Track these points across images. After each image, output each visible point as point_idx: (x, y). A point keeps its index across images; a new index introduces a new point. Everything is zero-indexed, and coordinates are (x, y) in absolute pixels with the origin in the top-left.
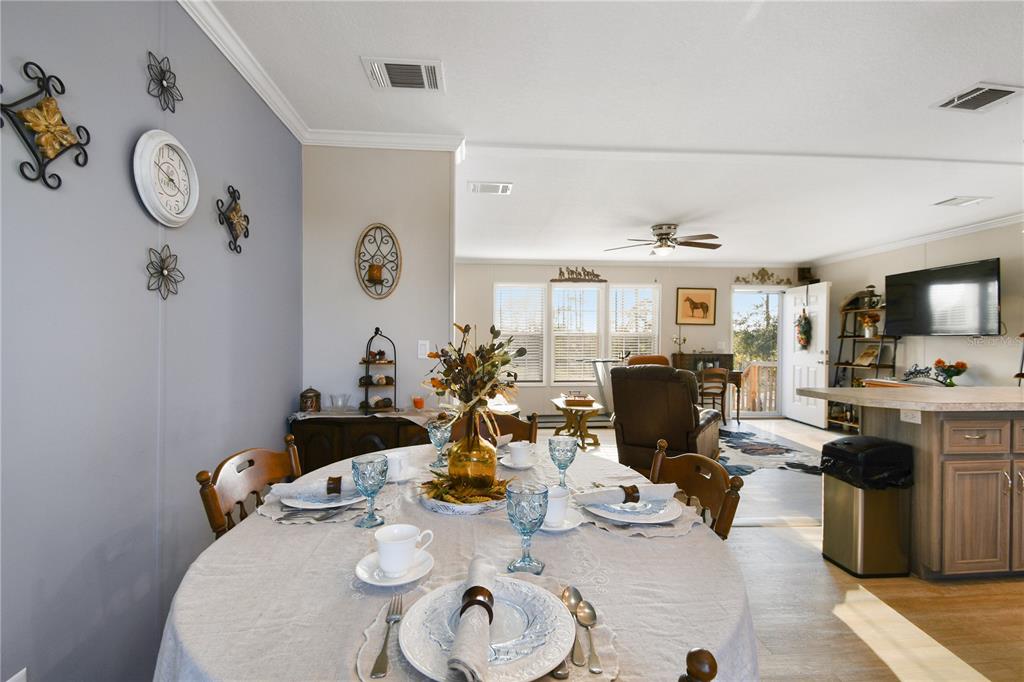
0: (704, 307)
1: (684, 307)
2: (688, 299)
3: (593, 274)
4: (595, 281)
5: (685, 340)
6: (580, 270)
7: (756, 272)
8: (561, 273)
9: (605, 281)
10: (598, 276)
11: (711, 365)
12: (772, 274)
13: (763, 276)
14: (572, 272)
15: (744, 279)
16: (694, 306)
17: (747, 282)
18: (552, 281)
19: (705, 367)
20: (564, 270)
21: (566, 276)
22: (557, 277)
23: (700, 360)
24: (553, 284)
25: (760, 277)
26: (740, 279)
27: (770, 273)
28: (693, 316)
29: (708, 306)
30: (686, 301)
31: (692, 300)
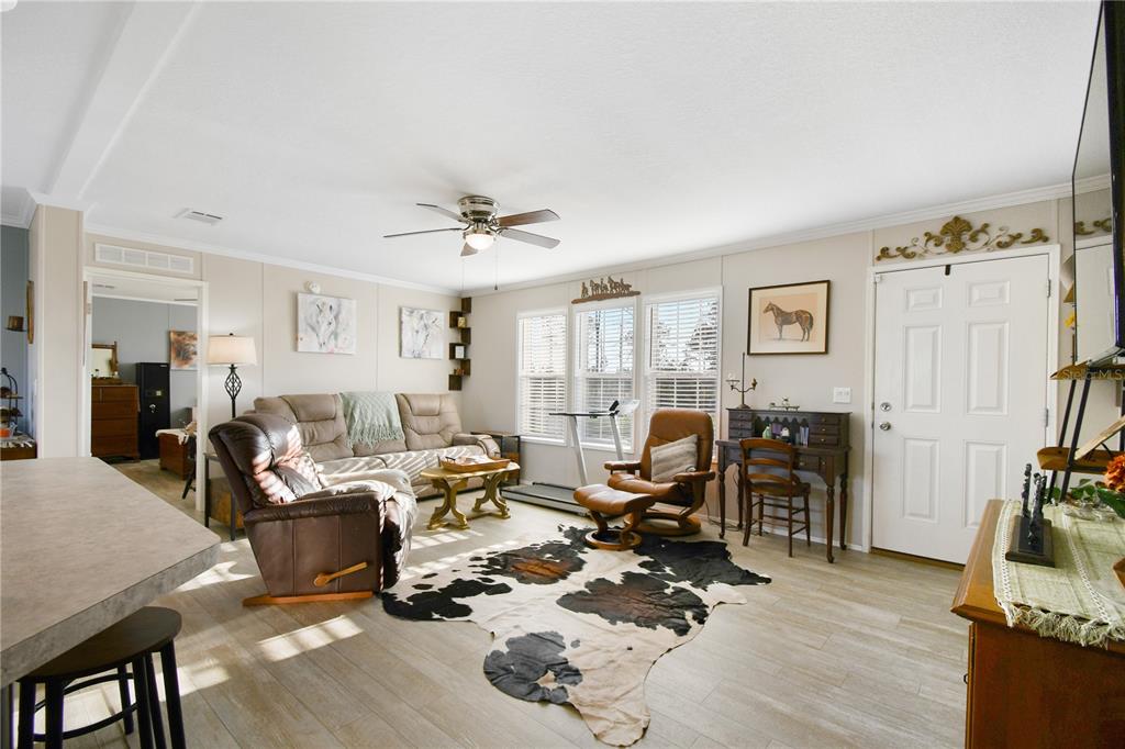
0: (805, 320)
1: (764, 323)
2: (771, 308)
4: (624, 295)
5: (754, 385)
6: (606, 282)
7: (936, 230)
8: (585, 290)
9: (638, 293)
10: (628, 287)
12: (985, 227)
13: (956, 234)
14: (597, 286)
16: (784, 318)
18: (575, 302)
21: (590, 293)
22: (580, 297)
23: (769, 422)
24: (575, 306)
25: (947, 239)
26: (893, 252)
27: (977, 225)
28: (780, 339)
29: (811, 318)
30: (766, 311)
31: (778, 309)
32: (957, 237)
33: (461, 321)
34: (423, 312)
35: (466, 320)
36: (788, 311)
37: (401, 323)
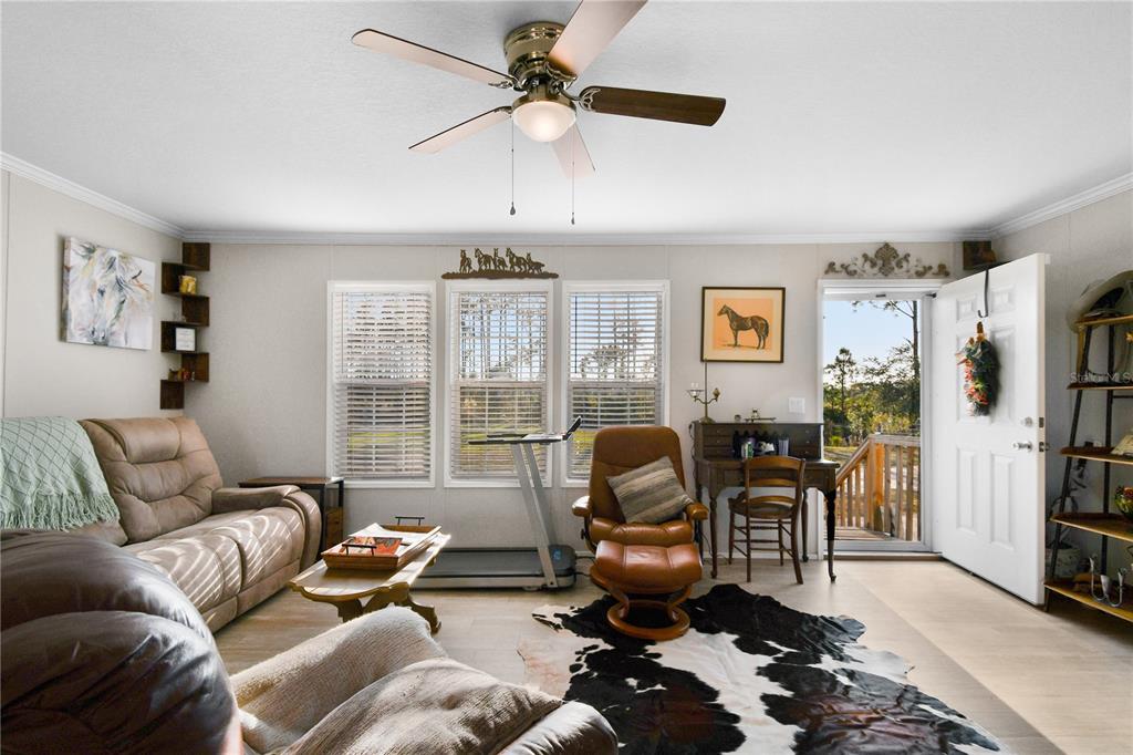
0: (760, 326)
1: (718, 326)
2: (725, 311)
3: (528, 262)
4: (533, 276)
5: (717, 395)
6: (502, 254)
7: (871, 254)
8: (465, 261)
9: (555, 276)
10: (539, 266)
11: (771, 447)
12: (907, 257)
13: (886, 260)
14: (487, 259)
15: (845, 267)
16: (739, 323)
17: (851, 274)
18: (447, 276)
19: (757, 451)
20: (471, 255)
21: (475, 266)
22: (456, 269)
23: (746, 436)
24: (450, 283)
25: (880, 262)
26: (837, 267)
27: (901, 255)
28: (736, 345)
29: (767, 324)
30: (721, 313)
31: (733, 312)
32: (886, 262)
33: (188, 284)
34: (115, 254)
35: (197, 284)
36: (744, 316)
37: (64, 269)
